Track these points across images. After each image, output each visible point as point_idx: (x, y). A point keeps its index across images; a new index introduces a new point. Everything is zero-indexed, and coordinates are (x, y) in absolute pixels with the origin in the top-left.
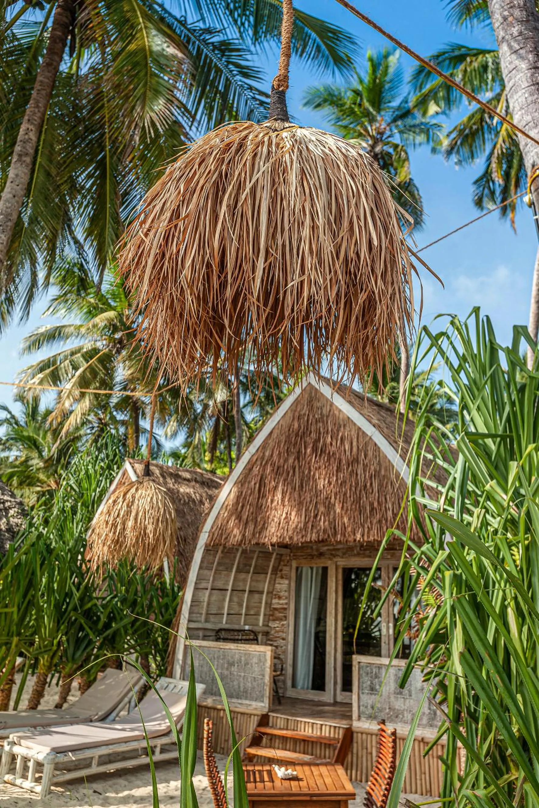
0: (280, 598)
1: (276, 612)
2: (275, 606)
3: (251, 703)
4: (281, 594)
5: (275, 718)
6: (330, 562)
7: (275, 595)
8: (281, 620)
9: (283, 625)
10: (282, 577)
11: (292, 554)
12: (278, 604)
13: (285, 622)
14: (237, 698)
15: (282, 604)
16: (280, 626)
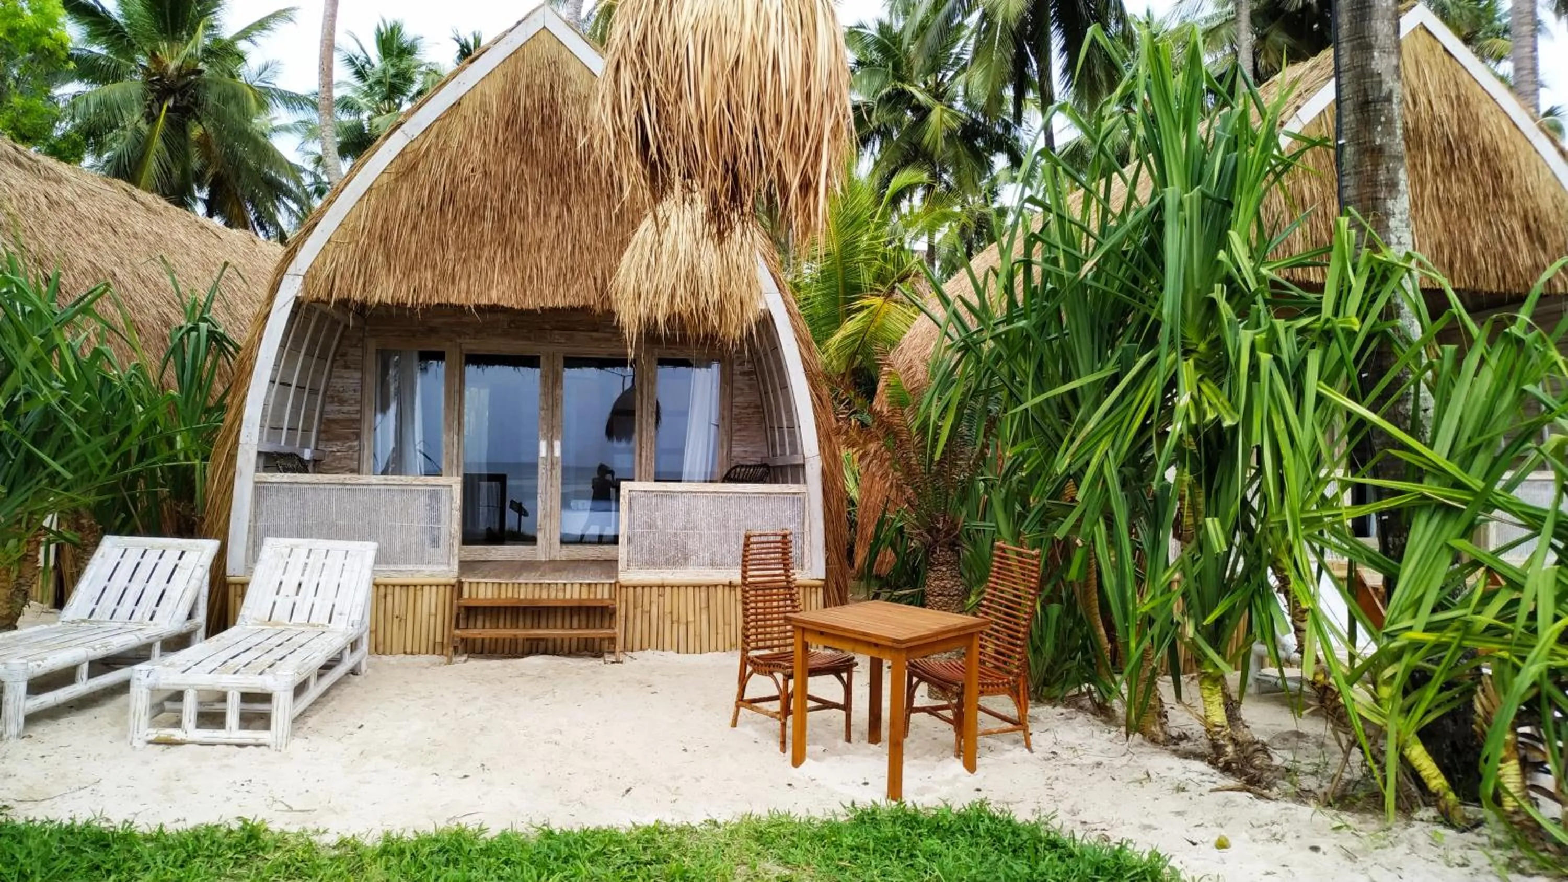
0: (342, 402)
1: (333, 426)
2: (332, 417)
3: (418, 567)
4: (346, 395)
5: (474, 586)
6: (449, 344)
7: (332, 397)
8: (347, 438)
9: (350, 448)
10: (346, 367)
11: (367, 328)
12: (339, 412)
13: (356, 443)
14: (388, 563)
15: (348, 413)
16: (344, 449)
